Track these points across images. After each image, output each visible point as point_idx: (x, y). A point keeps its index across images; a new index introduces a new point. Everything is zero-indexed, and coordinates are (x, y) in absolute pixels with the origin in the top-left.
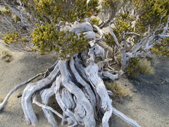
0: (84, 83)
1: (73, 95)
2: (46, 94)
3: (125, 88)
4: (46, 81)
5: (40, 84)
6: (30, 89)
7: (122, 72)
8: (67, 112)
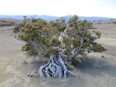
0: (58, 64)
1: (55, 67)
2: (47, 69)
3: (72, 67)
4: (47, 65)
5: (45, 66)
6: (42, 67)
7: (71, 63)
8: (54, 73)
